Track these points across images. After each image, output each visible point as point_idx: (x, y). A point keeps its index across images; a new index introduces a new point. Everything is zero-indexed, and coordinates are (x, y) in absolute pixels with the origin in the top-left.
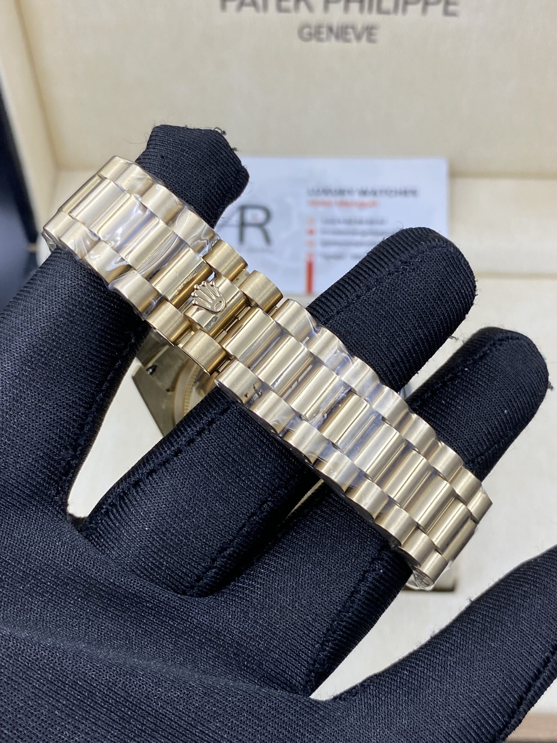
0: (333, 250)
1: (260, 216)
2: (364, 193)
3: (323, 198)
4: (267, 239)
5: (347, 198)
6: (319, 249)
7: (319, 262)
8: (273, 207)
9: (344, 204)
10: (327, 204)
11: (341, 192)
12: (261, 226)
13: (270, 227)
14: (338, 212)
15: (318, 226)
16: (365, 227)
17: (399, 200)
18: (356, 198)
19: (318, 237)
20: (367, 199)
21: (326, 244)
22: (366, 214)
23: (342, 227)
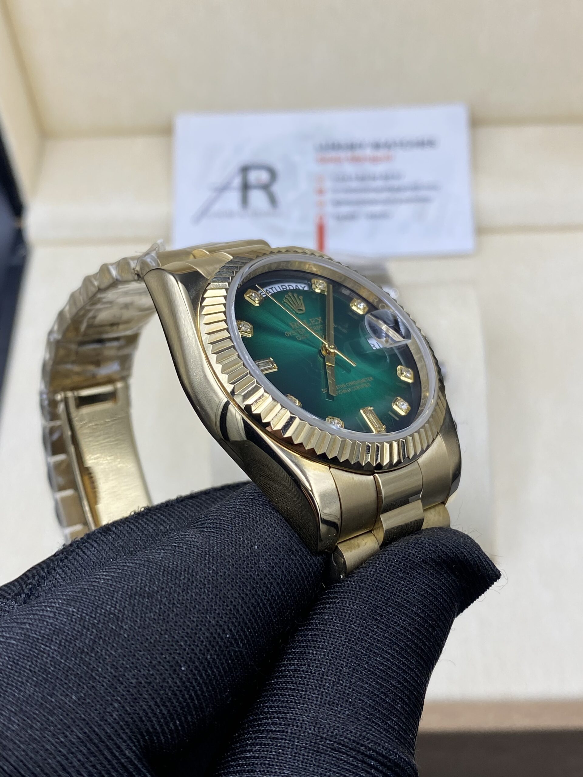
0: (345, 210)
1: (264, 176)
2: (377, 146)
3: (333, 154)
4: (273, 200)
5: (359, 153)
6: (330, 209)
7: (331, 224)
8: (279, 167)
9: (356, 160)
10: (338, 161)
11: (352, 147)
12: (266, 188)
13: (276, 188)
14: (349, 169)
15: (328, 184)
16: (379, 183)
17: (418, 152)
18: (369, 152)
19: (329, 196)
20: (381, 153)
21: (338, 203)
22: (380, 168)
23: (354, 184)
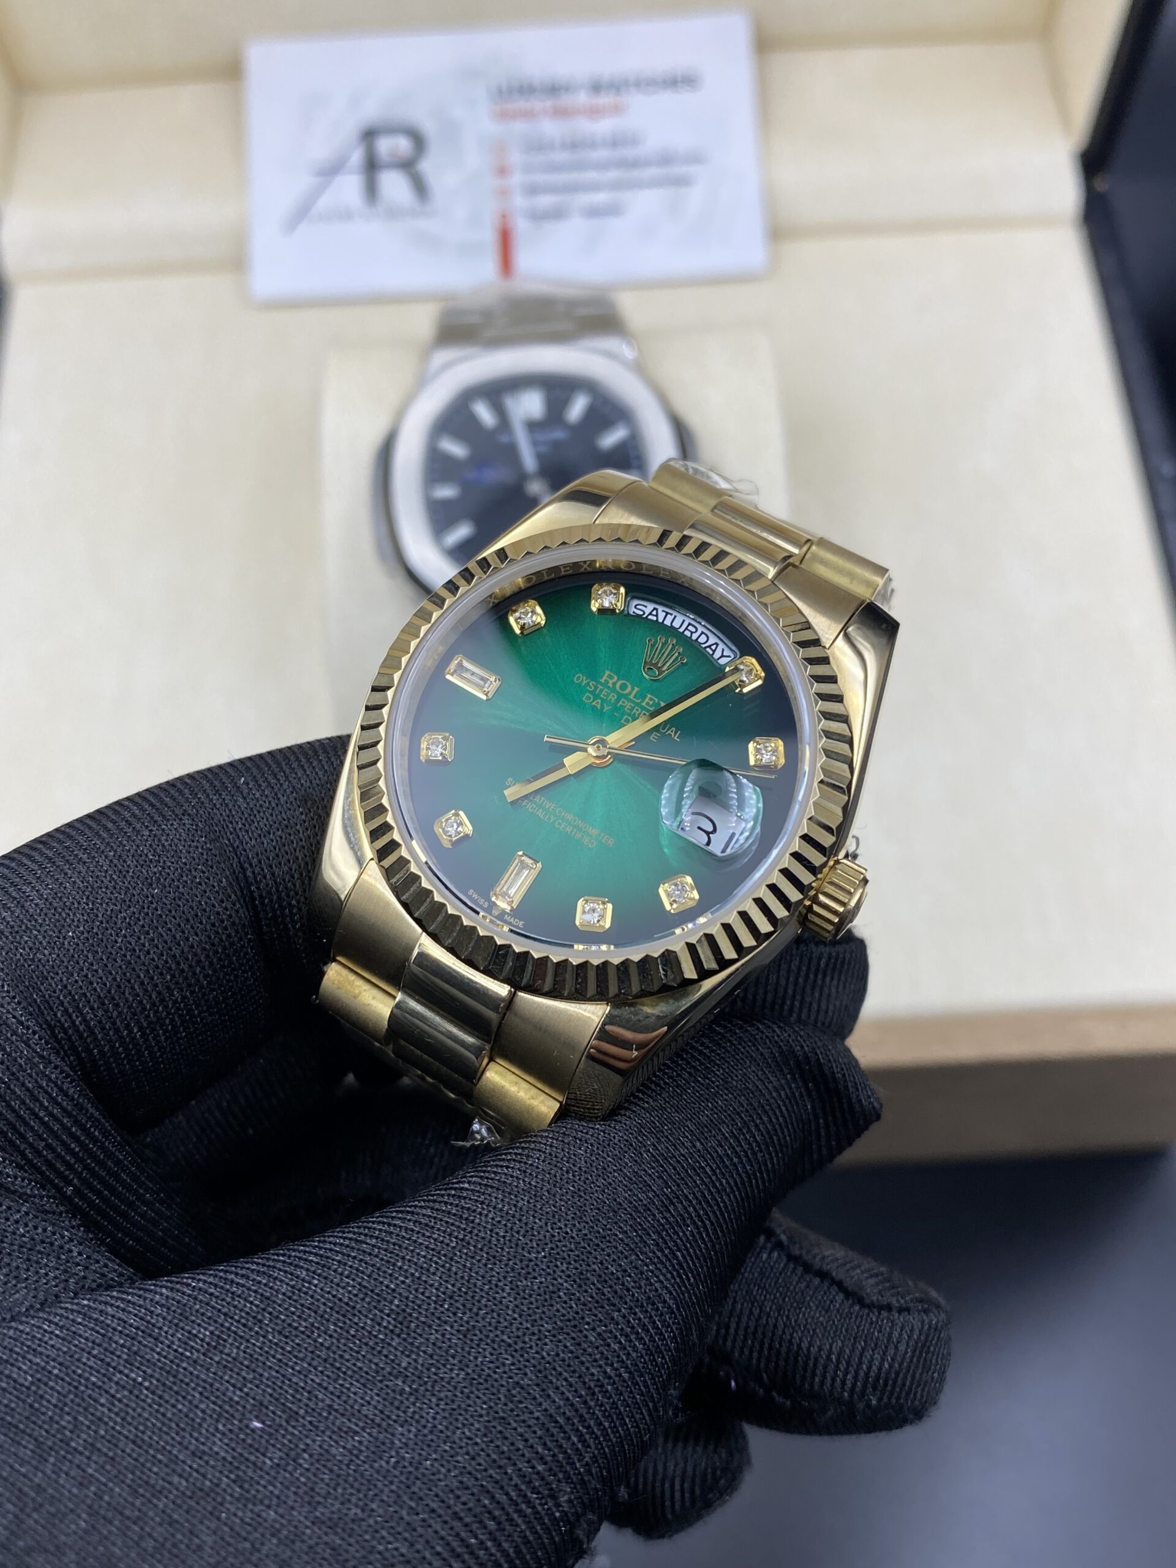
0: (545, 201)
1: (402, 145)
2: (596, 88)
3: (522, 104)
4: (420, 187)
5: (566, 100)
6: (519, 202)
7: (521, 227)
8: (429, 127)
9: (561, 113)
10: (529, 115)
11: (554, 89)
12: (408, 166)
13: (427, 166)
14: (551, 128)
15: (516, 157)
16: (601, 154)
17: (665, 99)
18: (582, 98)
19: (517, 179)
20: (603, 100)
21: (533, 190)
22: (605, 126)
23: (560, 156)
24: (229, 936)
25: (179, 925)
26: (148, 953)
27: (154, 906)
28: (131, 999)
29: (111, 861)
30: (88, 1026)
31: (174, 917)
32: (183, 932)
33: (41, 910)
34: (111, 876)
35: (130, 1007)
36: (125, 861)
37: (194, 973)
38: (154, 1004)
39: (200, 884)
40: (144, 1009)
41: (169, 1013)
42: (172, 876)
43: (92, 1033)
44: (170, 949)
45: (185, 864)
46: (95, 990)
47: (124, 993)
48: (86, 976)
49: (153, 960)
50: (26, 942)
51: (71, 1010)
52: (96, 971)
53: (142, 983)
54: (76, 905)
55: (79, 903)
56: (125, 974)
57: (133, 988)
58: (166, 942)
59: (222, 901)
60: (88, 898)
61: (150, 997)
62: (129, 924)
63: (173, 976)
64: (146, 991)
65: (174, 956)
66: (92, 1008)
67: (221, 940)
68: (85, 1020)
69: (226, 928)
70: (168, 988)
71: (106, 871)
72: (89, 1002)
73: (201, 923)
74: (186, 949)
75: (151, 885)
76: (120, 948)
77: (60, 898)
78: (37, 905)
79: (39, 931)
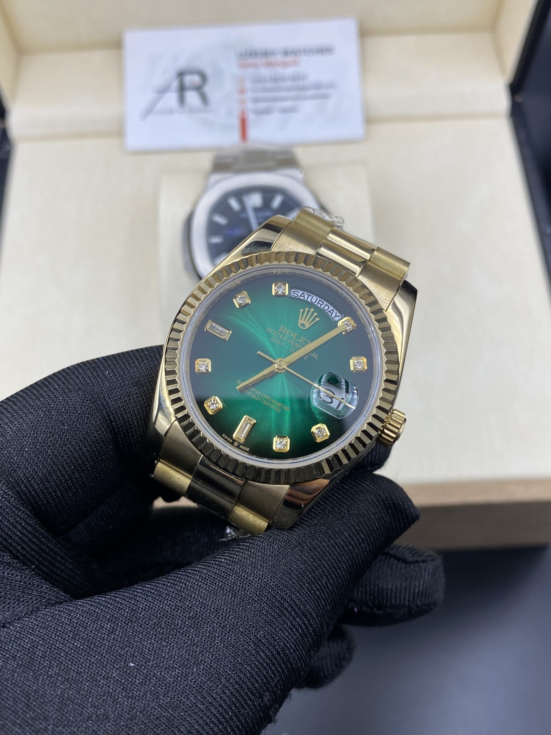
0: (262, 105)
1: (196, 79)
2: (286, 53)
3: (251, 61)
4: (204, 99)
5: (272, 59)
6: (250, 106)
7: (251, 117)
8: (209, 71)
9: (270, 65)
10: (255, 66)
11: (266, 54)
12: (199, 89)
13: (207, 89)
14: (265, 72)
15: (248, 85)
16: (288, 84)
17: (317, 59)
18: (279, 58)
19: (249, 95)
20: (289, 59)
21: (256, 100)
22: (289, 71)
23: (269, 85)
24: (101, 447)
25: (77, 443)
26: (63, 456)
27: (65, 434)
28: (55, 478)
29: (45, 412)
30: (36, 492)
31: (75, 439)
32: (79, 446)
33: (13, 438)
34: (45, 420)
35: (55, 483)
36: (51, 413)
37: (85, 465)
38: (66, 480)
39: (87, 423)
40: (62, 483)
41: (73, 484)
42: (73, 420)
43: (38, 496)
44: (73, 454)
45: (80, 414)
46: (38, 475)
47: (52, 476)
48: (34, 469)
49: (65, 460)
50: (6, 454)
51: (27, 485)
52: (39, 466)
53: (61, 471)
54: (29, 435)
55: (30, 434)
56: (52, 467)
57: (56, 473)
58: (71, 451)
59: (97, 431)
60: (34, 431)
61: (65, 477)
62: (54, 444)
63: (75, 467)
64: (62, 474)
65: (75, 458)
66: (38, 484)
67: (97, 449)
68: (34, 490)
69: (99, 444)
70: (73, 473)
71: (43, 418)
72: (36, 481)
73: (87, 442)
74: (81, 455)
75: (64, 424)
76: (50, 455)
77: (21, 431)
78: (10, 435)
79: (12, 448)
